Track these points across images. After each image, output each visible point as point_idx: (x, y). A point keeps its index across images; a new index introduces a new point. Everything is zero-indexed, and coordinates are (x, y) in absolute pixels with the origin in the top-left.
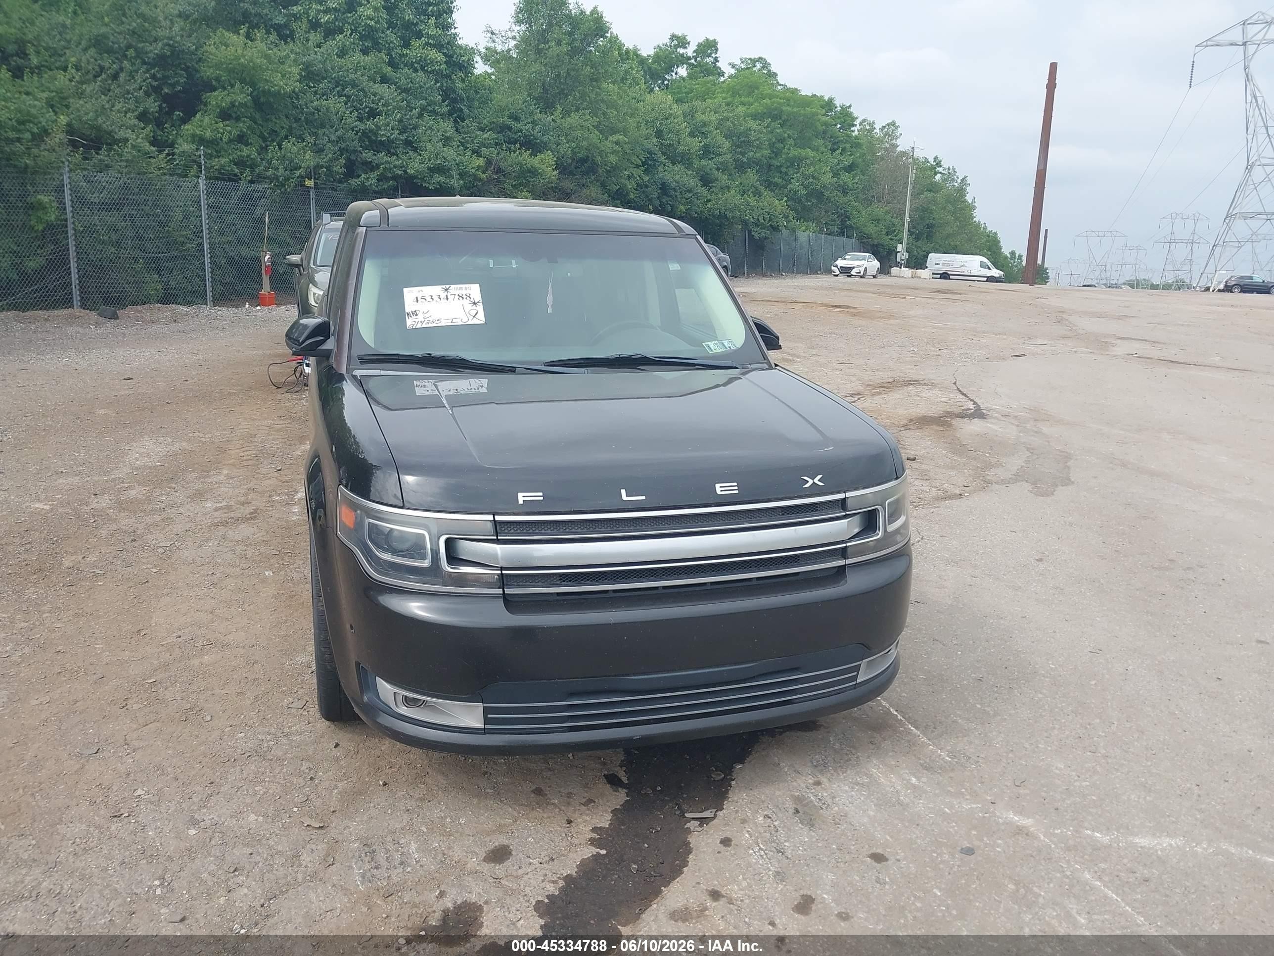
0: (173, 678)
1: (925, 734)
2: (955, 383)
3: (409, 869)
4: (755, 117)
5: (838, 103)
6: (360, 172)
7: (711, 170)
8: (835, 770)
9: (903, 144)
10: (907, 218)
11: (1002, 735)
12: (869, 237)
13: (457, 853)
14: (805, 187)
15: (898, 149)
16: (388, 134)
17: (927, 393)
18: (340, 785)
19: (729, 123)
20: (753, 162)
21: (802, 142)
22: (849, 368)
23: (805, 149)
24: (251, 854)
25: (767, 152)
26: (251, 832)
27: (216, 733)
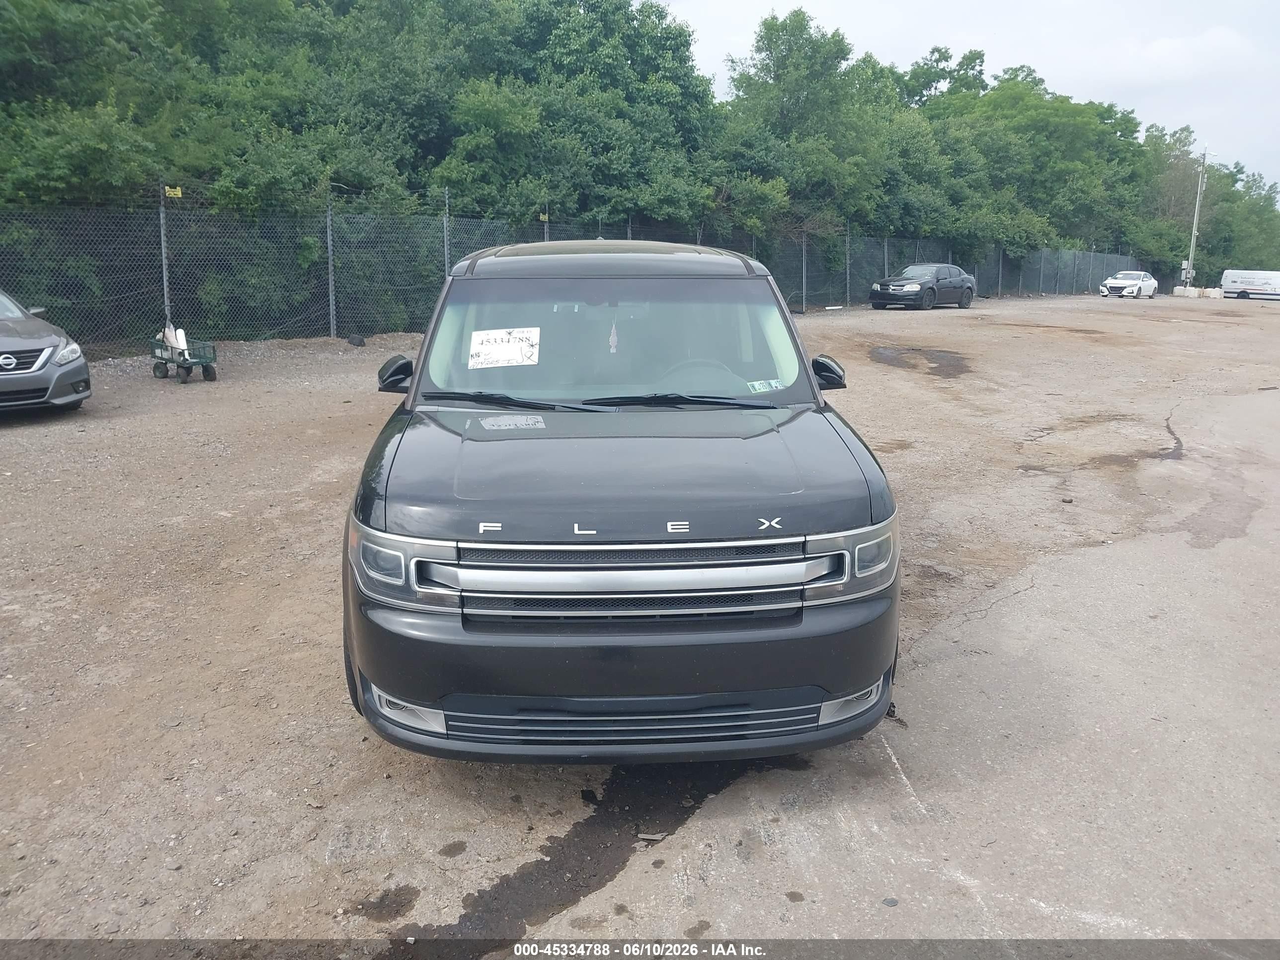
0: (262, 670)
1: (913, 785)
2: (1167, 420)
3: (373, 852)
4: (1017, 130)
5: (1119, 108)
6: (593, 206)
7: (961, 188)
8: (801, 810)
9: (1195, 151)
10: (1195, 232)
11: (997, 795)
12: (1148, 253)
13: (420, 844)
14: (1073, 202)
15: (1191, 156)
16: (620, 168)
17: (1128, 430)
18: (352, 773)
19: (987, 138)
20: (1013, 178)
21: (1071, 153)
22: (1055, 400)
23: (1073, 161)
24: (254, 822)
25: (1029, 167)
26: (263, 804)
27: (276, 719)
